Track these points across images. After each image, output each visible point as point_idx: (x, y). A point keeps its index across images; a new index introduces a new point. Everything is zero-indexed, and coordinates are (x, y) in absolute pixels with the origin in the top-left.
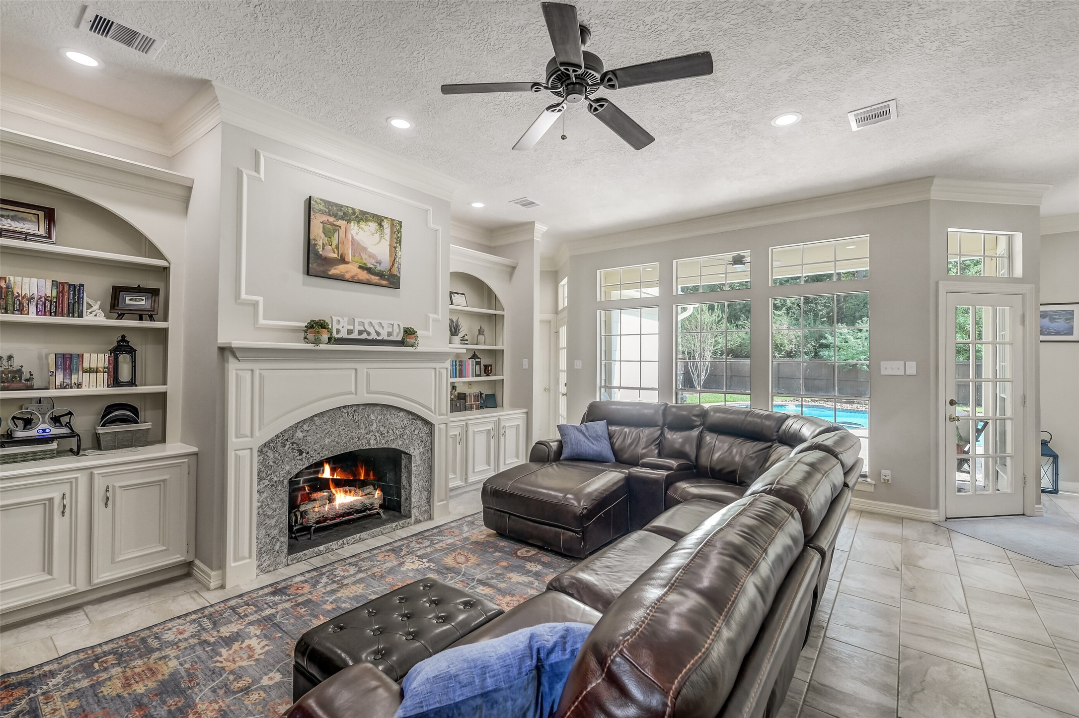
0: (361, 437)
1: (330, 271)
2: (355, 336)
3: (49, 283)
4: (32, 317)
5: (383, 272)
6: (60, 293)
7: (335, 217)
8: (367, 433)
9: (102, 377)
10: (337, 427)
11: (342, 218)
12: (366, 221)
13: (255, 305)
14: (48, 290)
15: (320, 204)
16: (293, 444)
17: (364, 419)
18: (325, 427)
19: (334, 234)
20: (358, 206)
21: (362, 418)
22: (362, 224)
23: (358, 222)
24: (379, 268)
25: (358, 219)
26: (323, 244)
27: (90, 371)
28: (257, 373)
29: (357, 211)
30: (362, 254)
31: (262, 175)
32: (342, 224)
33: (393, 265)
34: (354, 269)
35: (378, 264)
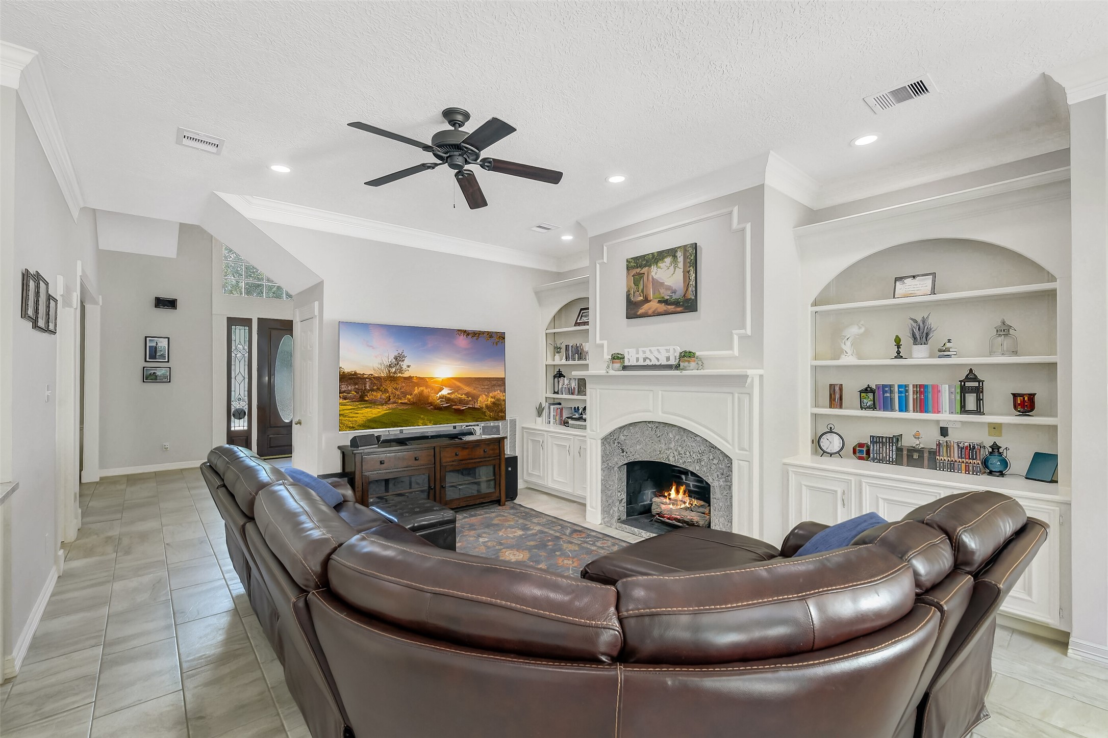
0: (662, 452)
1: (638, 312)
2: (641, 362)
5: (678, 299)
8: (667, 450)
10: (645, 438)
11: (646, 266)
12: (663, 259)
13: (603, 346)
15: (632, 262)
16: (618, 443)
18: (637, 436)
19: (640, 281)
20: (657, 250)
21: (663, 435)
22: (660, 264)
23: (657, 264)
24: (674, 297)
25: (656, 261)
26: (634, 292)
29: (655, 254)
30: (660, 290)
31: (605, 260)
32: (645, 270)
33: (687, 290)
34: (653, 305)
35: (674, 294)
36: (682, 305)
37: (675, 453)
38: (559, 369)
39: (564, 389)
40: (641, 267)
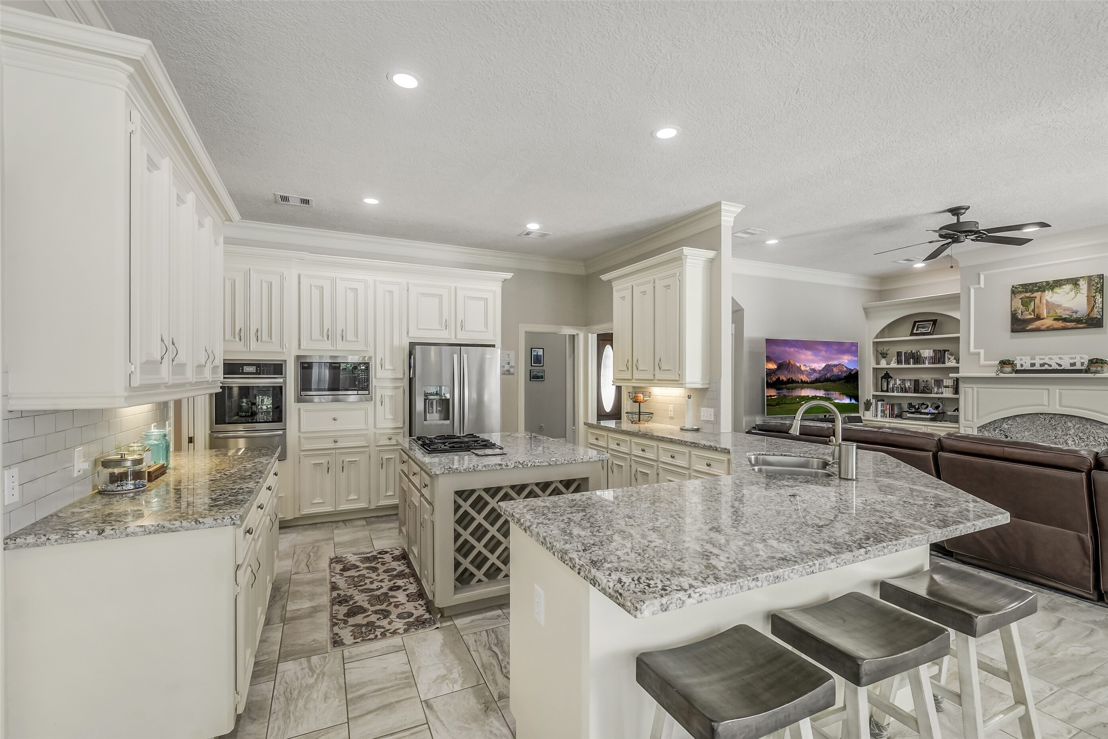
0: (1058, 437)
1: (1027, 327)
2: (1037, 367)
3: (932, 351)
4: (927, 365)
5: (1080, 318)
6: (935, 354)
7: (1031, 292)
8: (1064, 435)
9: (951, 390)
10: (1035, 426)
11: (1037, 291)
12: (1061, 285)
13: (979, 354)
14: (932, 354)
15: (1019, 288)
16: (1001, 430)
17: (1060, 425)
18: (1025, 425)
19: (1030, 303)
20: (1051, 279)
21: (1059, 423)
22: (1056, 290)
23: (1052, 290)
24: (1075, 316)
25: (1052, 287)
26: (1022, 311)
27: (946, 387)
28: (975, 389)
29: (1051, 282)
30: (1056, 310)
31: (982, 285)
32: (1037, 294)
33: (1092, 311)
34: (1048, 322)
35: (1074, 314)
36: (1084, 322)
37: (1075, 438)
38: (887, 372)
39: (895, 388)
40: (1032, 291)
